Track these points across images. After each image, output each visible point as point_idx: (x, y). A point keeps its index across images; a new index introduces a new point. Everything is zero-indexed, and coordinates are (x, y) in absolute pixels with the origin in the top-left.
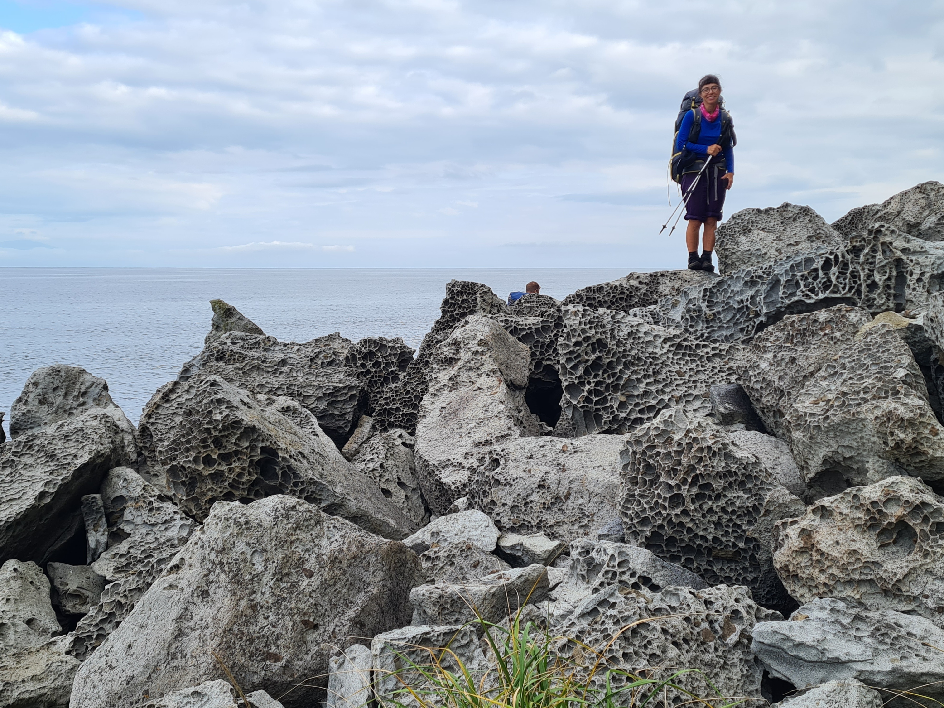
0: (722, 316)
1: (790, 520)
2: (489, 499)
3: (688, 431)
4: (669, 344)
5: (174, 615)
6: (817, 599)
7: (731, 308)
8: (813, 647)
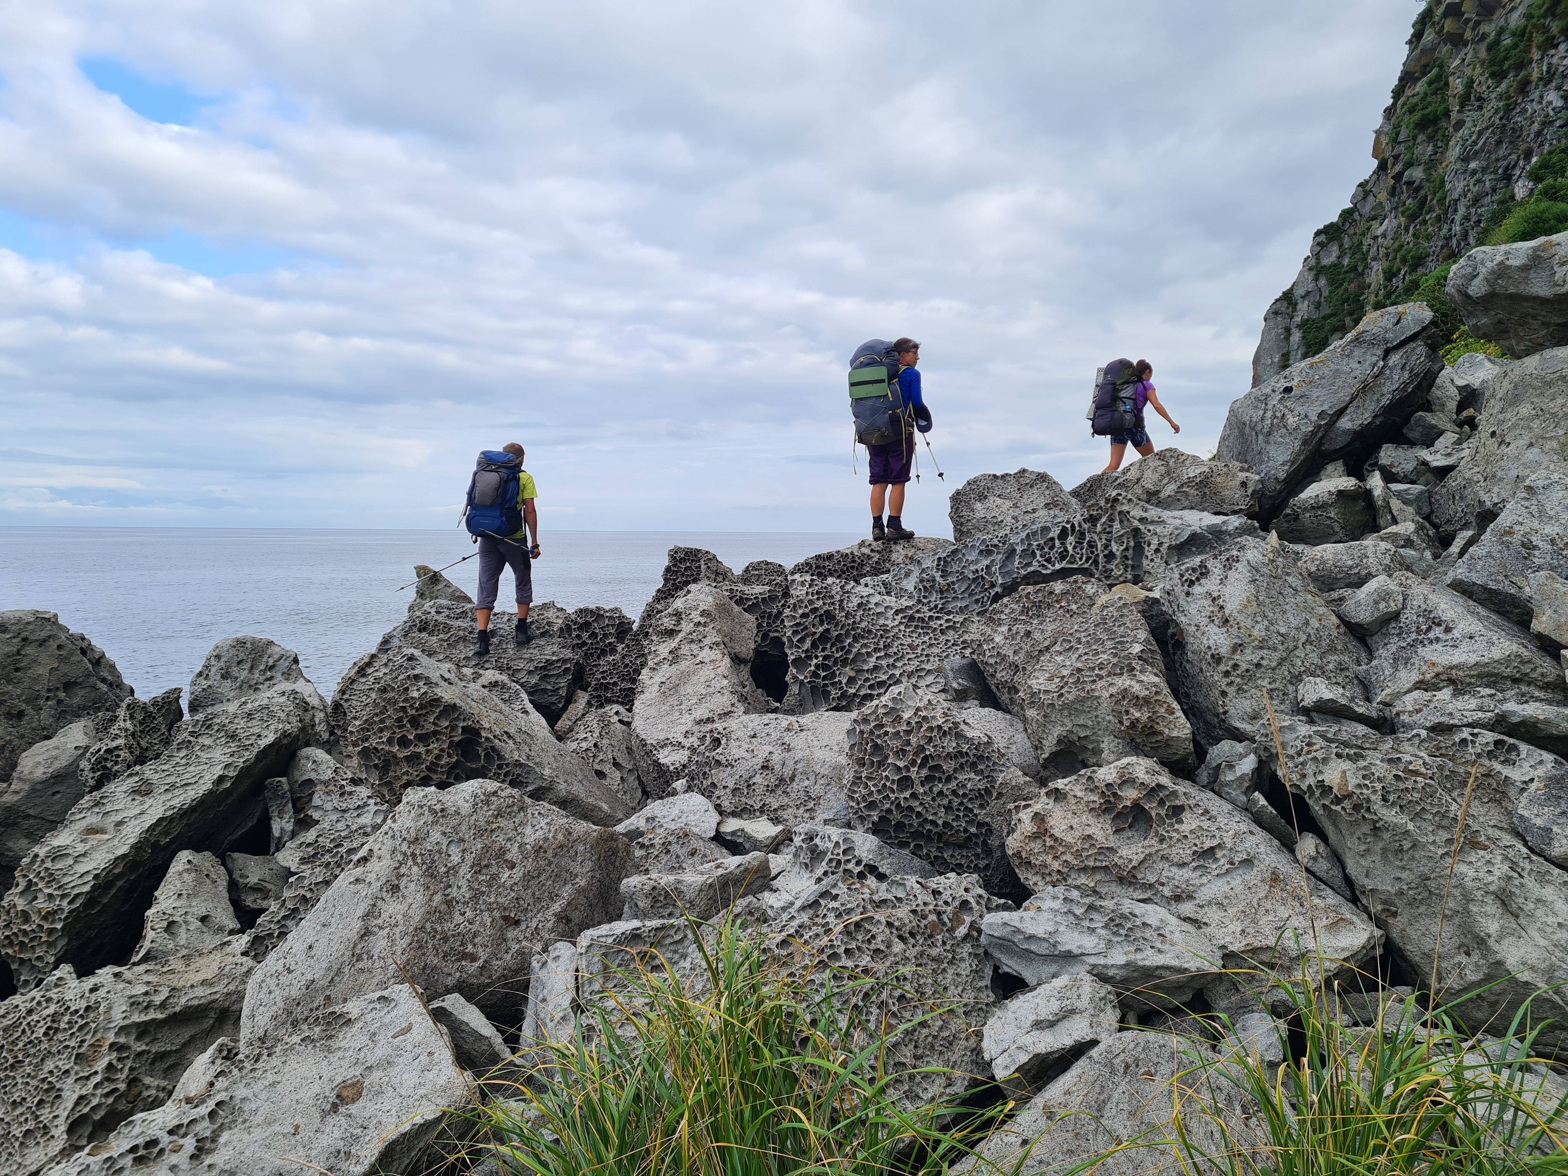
0: (956, 586)
1: (1023, 803)
2: (709, 781)
3: (918, 709)
4: (901, 615)
5: (360, 912)
6: (1050, 887)
7: (966, 578)
8: (1044, 939)
